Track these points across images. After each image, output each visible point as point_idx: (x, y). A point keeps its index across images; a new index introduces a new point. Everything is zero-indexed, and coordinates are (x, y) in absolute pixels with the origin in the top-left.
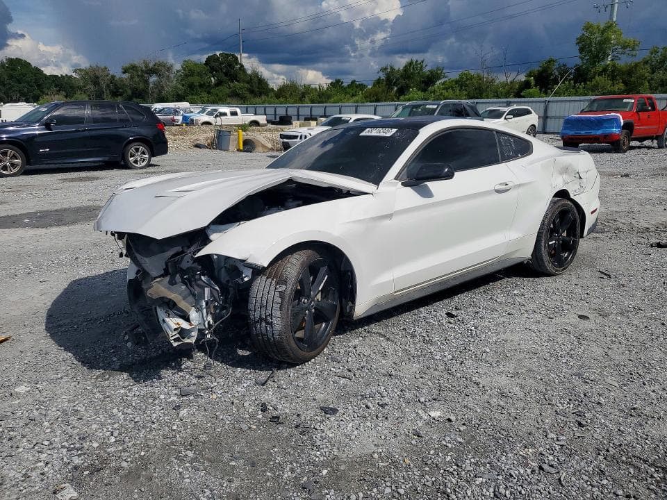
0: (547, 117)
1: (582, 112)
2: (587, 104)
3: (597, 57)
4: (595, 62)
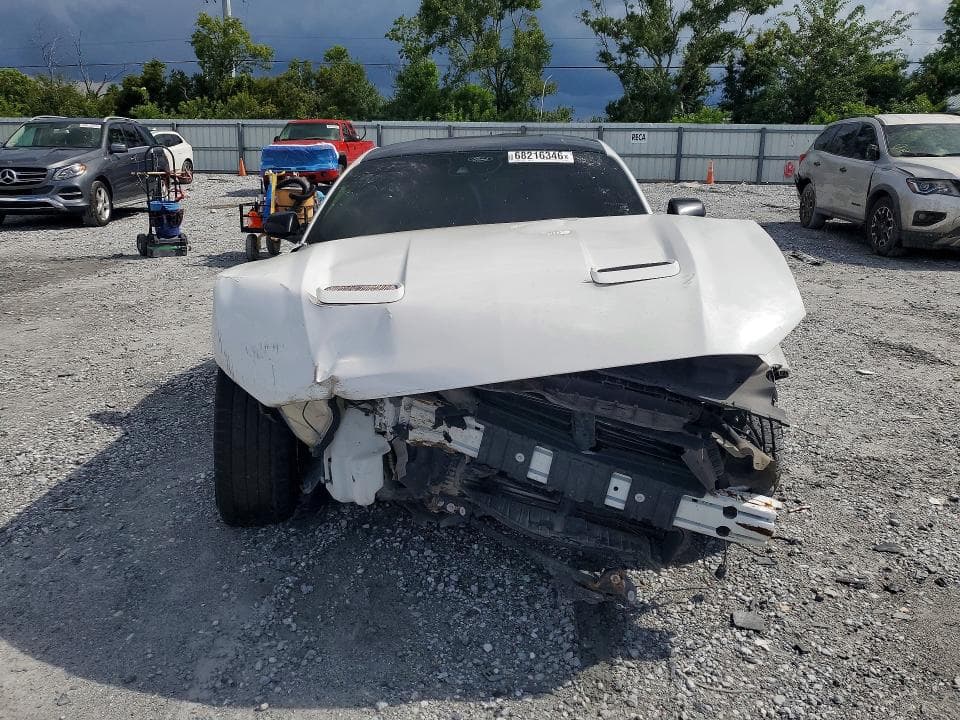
0: (244, 149)
1: (277, 140)
2: (280, 130)
3: (222, 66)
4: (221, 72)
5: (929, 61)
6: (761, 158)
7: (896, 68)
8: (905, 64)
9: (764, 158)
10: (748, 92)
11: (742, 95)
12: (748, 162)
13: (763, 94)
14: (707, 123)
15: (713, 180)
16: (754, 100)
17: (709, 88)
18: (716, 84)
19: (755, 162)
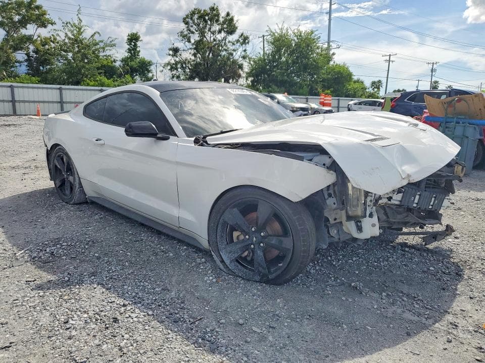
5: (124, 60)
6: (61, 102)
7: (112, 62)
8: (115, 61)
9: (64, 102)
10: (41, 68)
11: (38, 70)
12: (56, 105)
13: (50, 70)
14: (28, 83)
15: (41, 114)
16: (47, 73)
17: (17, 64)
18: (21, 62)
19: (59, 104)
